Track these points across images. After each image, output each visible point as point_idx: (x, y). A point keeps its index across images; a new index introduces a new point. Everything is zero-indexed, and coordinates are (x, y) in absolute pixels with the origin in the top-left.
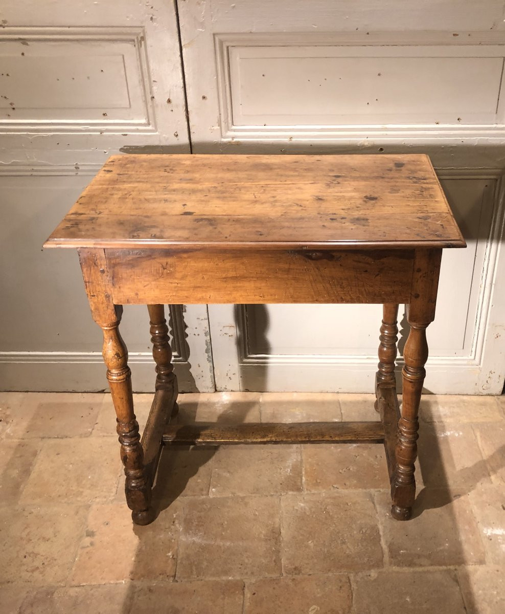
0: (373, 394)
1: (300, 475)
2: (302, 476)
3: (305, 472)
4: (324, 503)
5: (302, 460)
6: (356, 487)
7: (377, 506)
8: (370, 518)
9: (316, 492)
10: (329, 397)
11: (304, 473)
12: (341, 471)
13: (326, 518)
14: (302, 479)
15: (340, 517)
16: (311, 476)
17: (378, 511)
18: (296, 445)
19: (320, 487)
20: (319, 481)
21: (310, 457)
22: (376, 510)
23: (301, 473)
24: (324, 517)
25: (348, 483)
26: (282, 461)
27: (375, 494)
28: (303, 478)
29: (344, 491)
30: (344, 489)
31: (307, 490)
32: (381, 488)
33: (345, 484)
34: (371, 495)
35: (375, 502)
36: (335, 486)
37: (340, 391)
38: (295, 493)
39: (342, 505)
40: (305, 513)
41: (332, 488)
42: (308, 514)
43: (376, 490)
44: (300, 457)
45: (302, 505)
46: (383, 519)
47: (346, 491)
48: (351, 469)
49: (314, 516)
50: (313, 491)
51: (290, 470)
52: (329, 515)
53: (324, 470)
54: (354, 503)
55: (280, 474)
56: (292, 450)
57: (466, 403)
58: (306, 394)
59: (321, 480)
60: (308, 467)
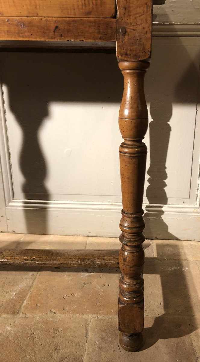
0: (116, 238)
1: (22, 299)
2: (24, 300)
3: (30, 296)
4: (33, 327)
5: (32, 285)
6: (74, 312)
7: (90, 334)
8: (77, 346)
9: (31, 316)
10: (80, 239)
11: (28, 297)
12: (65, 296)
13: (28, 345)
14: (23, 303)
15: (44, 344)
16: (34, 300)
17: (89, 339)
18: (33, 272)
19: (37, 311)
20: (39, 305)
21: (41, 283)
22: (87, 338)
23: (25, 297)
24: (26, 343)
25: (67, 308)
26: (12, 285)
27: (91, 321)
28: (25, 302)
29: (60, 316)
30: (61, 313)
31: (23, 313)
32: (100, 314)
33: (64, 309)
34: (87, 320)
35: (89, 328)
36: (53, 310)
37: (90, 234)
38: (9, 316)
39: (51, 331)
40: (8, 337)
41: (49, 312)
42: (11, 339)
43: (94, 316)
44: (31, 283)
45: (9, 328)
46: (91, 349)
47: (63, 316)
48: (75, 295)
49: (16, 342)
50: (29, 315)
51: (15, 294)
52: (33, 341)
53: (49, 295)
54: (65, 329)
55: (5, 296)
56: (27, 276)
57: (193, 246)
58: (61, 236)
59: (41, 304)
60: (35, 291)
